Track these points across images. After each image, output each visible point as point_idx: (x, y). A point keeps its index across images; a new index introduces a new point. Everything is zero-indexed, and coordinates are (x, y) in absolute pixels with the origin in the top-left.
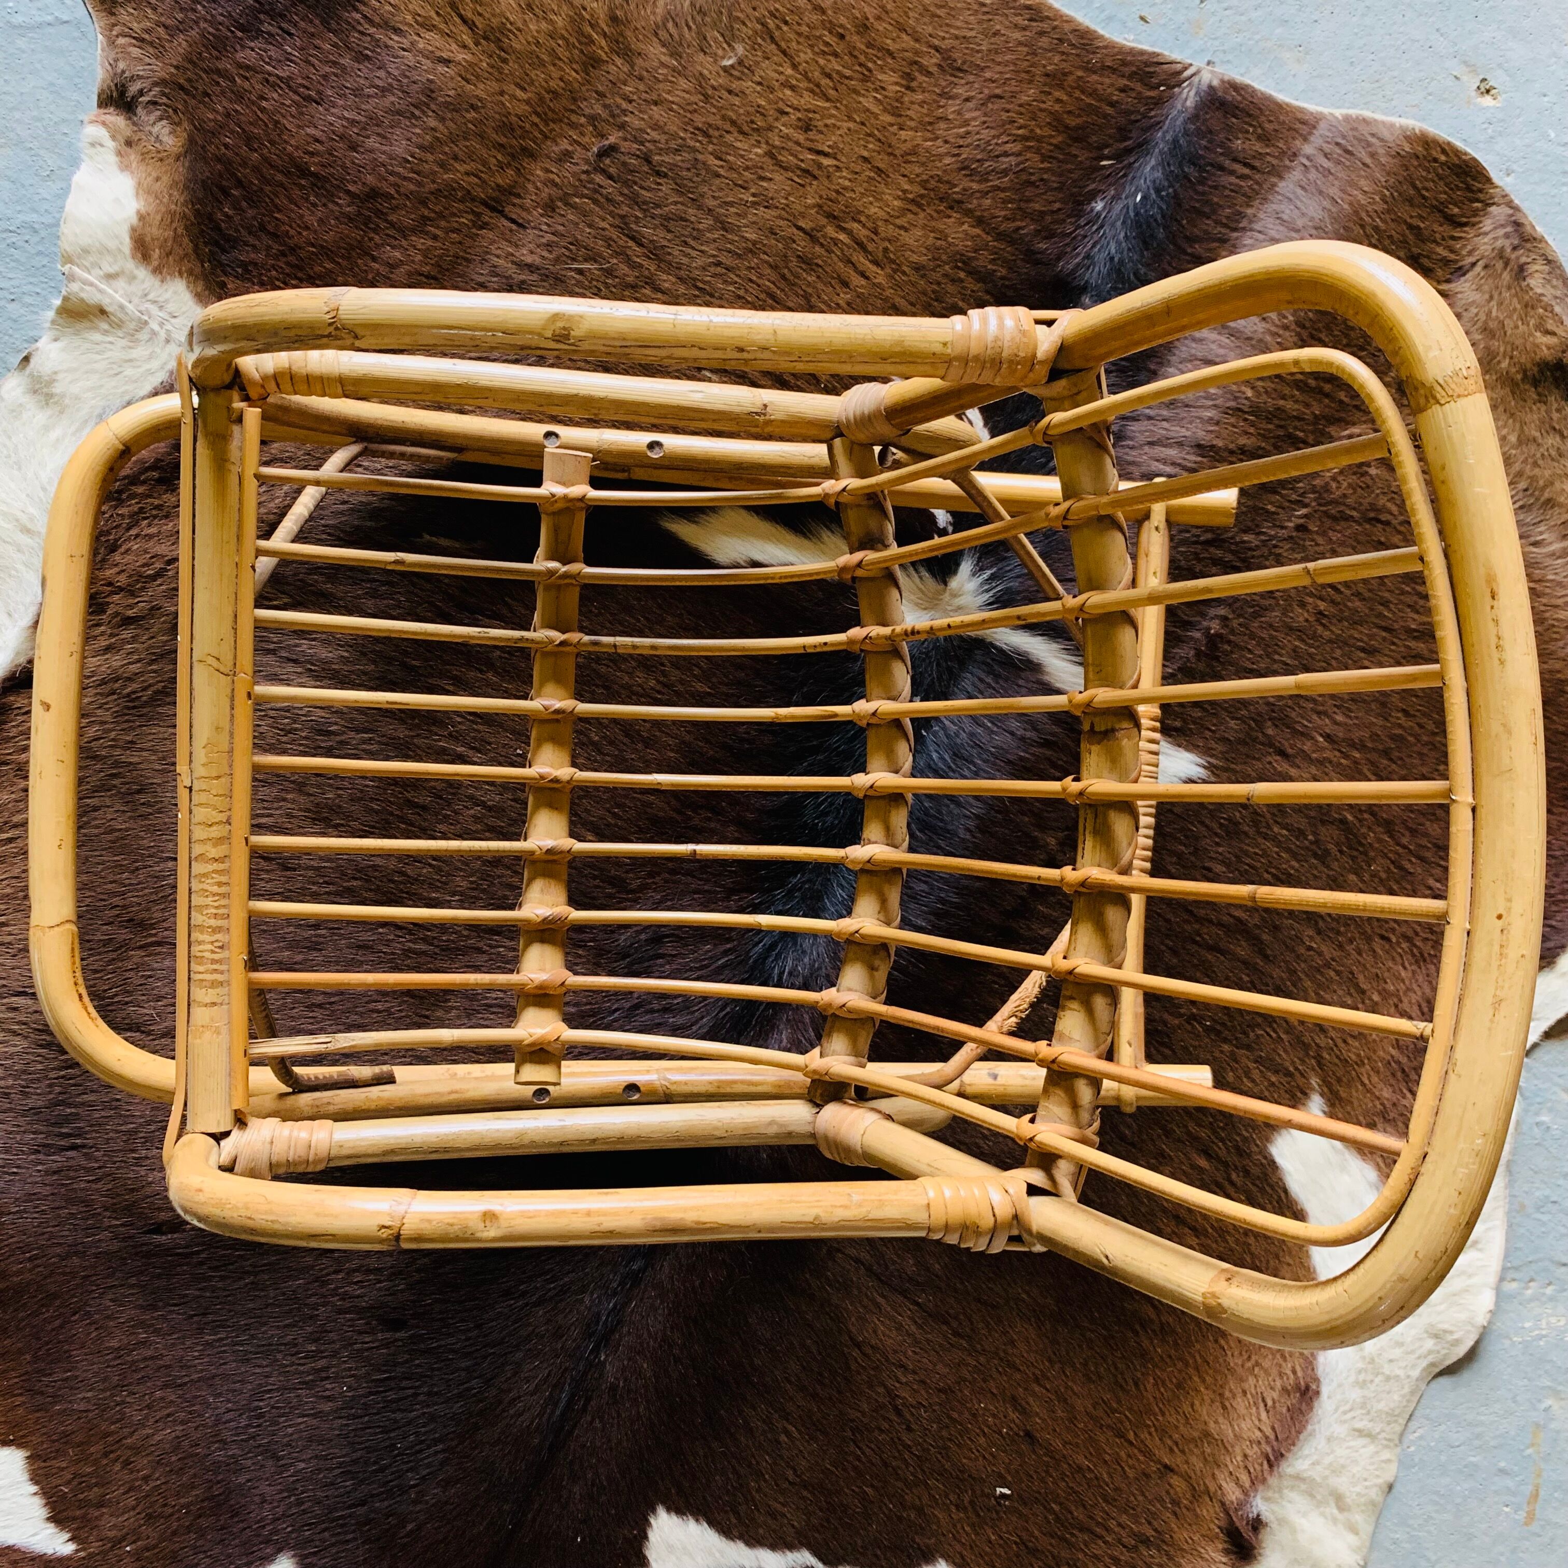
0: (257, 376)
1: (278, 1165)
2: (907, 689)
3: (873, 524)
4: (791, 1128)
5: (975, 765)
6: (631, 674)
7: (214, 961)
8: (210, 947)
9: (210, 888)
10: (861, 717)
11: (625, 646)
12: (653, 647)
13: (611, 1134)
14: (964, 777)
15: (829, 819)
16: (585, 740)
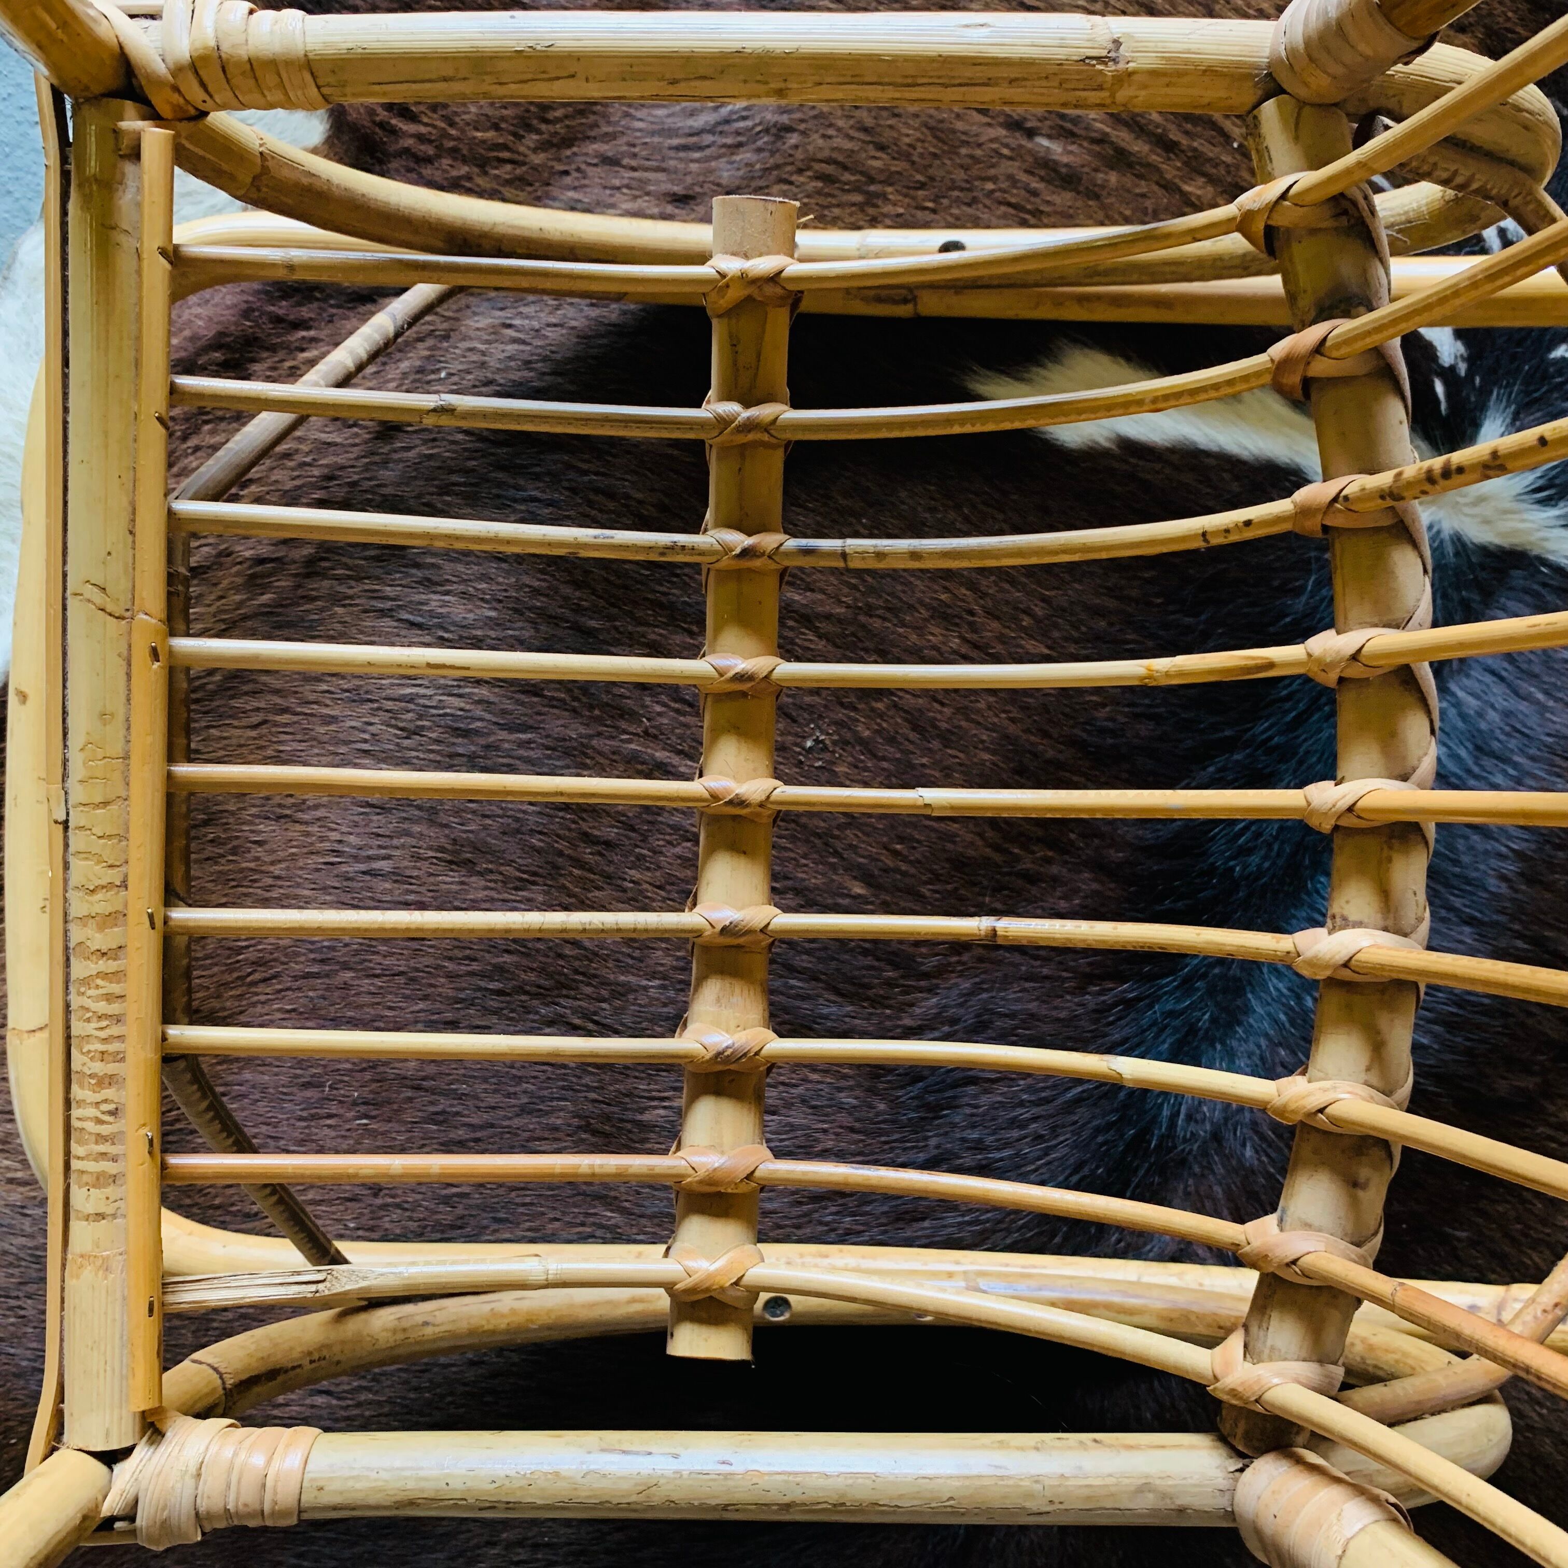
0: (161, 69)
1: (210, 1516)
2: (1425, 607)
3: (1347, 268)
4: (1181, 1501)
5: (1515, 765)
6: (919, 629)
7: (101, 1138)
8: (92, 1112)
9: (94, 1006)
10: (1325, 667)
11: (863, 554)
12: (915, 555)
13: (821, 1495)
14: (1495, 787)
15: (1255, 859)
16: (848, 736)
